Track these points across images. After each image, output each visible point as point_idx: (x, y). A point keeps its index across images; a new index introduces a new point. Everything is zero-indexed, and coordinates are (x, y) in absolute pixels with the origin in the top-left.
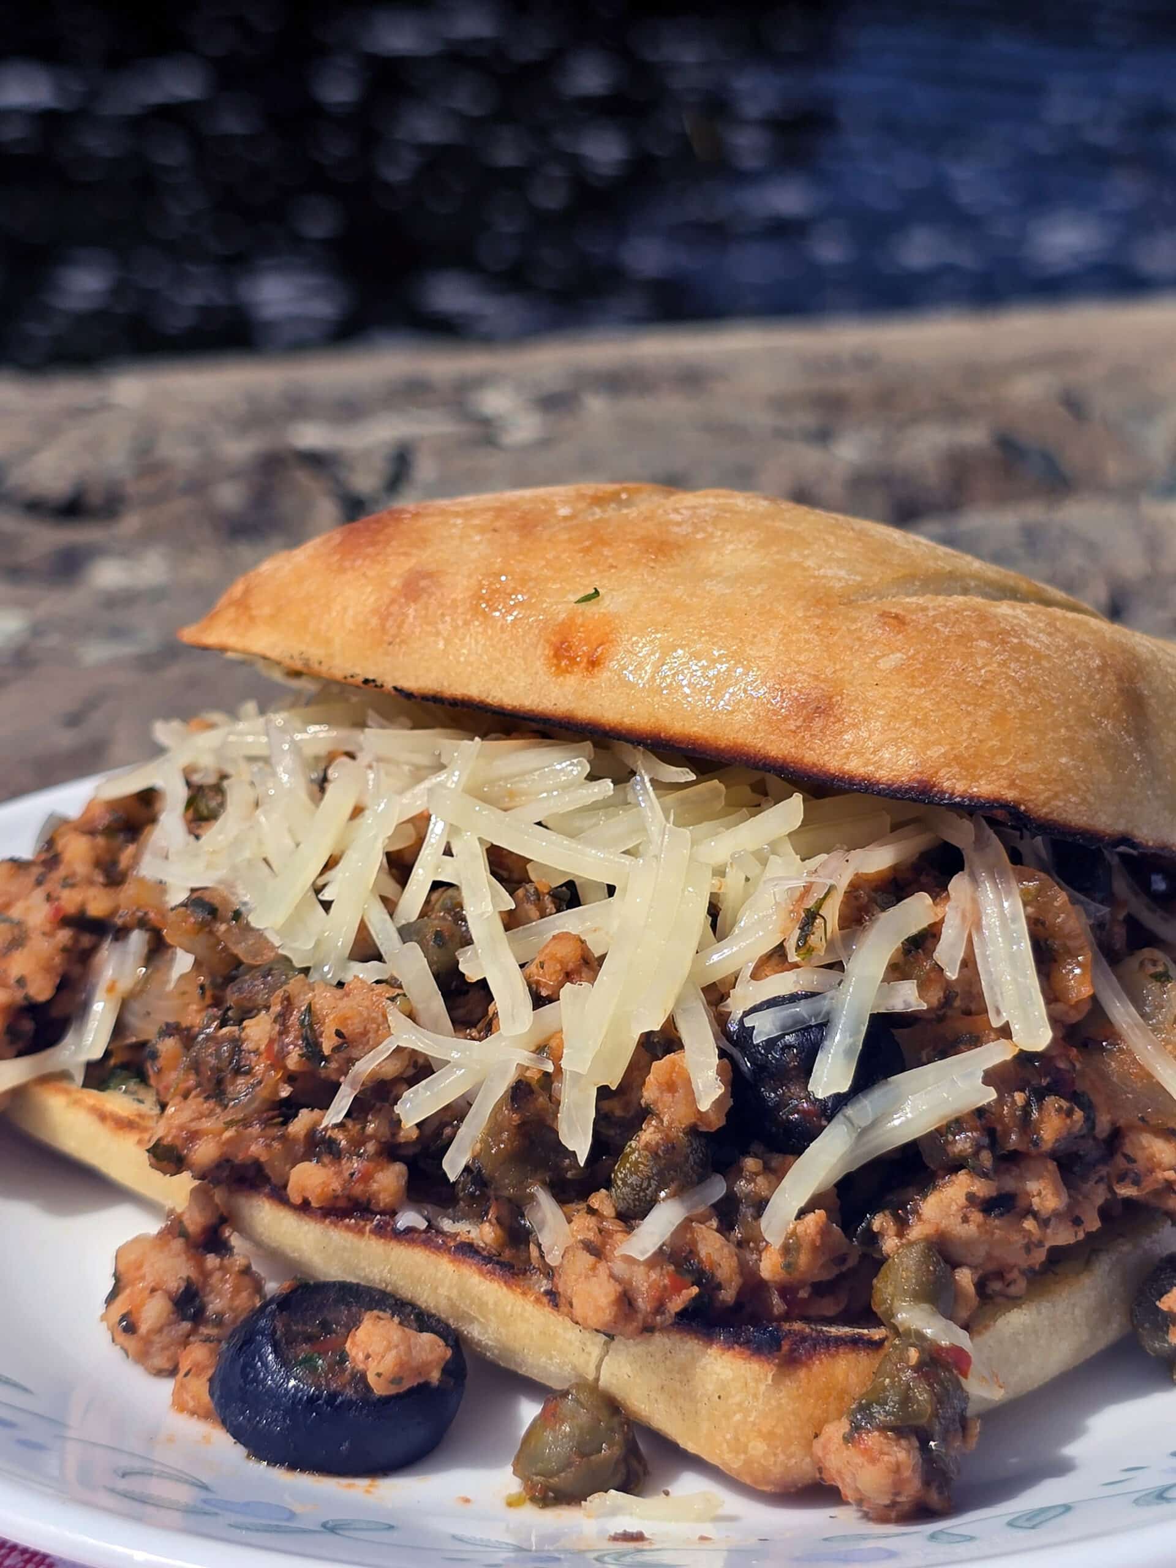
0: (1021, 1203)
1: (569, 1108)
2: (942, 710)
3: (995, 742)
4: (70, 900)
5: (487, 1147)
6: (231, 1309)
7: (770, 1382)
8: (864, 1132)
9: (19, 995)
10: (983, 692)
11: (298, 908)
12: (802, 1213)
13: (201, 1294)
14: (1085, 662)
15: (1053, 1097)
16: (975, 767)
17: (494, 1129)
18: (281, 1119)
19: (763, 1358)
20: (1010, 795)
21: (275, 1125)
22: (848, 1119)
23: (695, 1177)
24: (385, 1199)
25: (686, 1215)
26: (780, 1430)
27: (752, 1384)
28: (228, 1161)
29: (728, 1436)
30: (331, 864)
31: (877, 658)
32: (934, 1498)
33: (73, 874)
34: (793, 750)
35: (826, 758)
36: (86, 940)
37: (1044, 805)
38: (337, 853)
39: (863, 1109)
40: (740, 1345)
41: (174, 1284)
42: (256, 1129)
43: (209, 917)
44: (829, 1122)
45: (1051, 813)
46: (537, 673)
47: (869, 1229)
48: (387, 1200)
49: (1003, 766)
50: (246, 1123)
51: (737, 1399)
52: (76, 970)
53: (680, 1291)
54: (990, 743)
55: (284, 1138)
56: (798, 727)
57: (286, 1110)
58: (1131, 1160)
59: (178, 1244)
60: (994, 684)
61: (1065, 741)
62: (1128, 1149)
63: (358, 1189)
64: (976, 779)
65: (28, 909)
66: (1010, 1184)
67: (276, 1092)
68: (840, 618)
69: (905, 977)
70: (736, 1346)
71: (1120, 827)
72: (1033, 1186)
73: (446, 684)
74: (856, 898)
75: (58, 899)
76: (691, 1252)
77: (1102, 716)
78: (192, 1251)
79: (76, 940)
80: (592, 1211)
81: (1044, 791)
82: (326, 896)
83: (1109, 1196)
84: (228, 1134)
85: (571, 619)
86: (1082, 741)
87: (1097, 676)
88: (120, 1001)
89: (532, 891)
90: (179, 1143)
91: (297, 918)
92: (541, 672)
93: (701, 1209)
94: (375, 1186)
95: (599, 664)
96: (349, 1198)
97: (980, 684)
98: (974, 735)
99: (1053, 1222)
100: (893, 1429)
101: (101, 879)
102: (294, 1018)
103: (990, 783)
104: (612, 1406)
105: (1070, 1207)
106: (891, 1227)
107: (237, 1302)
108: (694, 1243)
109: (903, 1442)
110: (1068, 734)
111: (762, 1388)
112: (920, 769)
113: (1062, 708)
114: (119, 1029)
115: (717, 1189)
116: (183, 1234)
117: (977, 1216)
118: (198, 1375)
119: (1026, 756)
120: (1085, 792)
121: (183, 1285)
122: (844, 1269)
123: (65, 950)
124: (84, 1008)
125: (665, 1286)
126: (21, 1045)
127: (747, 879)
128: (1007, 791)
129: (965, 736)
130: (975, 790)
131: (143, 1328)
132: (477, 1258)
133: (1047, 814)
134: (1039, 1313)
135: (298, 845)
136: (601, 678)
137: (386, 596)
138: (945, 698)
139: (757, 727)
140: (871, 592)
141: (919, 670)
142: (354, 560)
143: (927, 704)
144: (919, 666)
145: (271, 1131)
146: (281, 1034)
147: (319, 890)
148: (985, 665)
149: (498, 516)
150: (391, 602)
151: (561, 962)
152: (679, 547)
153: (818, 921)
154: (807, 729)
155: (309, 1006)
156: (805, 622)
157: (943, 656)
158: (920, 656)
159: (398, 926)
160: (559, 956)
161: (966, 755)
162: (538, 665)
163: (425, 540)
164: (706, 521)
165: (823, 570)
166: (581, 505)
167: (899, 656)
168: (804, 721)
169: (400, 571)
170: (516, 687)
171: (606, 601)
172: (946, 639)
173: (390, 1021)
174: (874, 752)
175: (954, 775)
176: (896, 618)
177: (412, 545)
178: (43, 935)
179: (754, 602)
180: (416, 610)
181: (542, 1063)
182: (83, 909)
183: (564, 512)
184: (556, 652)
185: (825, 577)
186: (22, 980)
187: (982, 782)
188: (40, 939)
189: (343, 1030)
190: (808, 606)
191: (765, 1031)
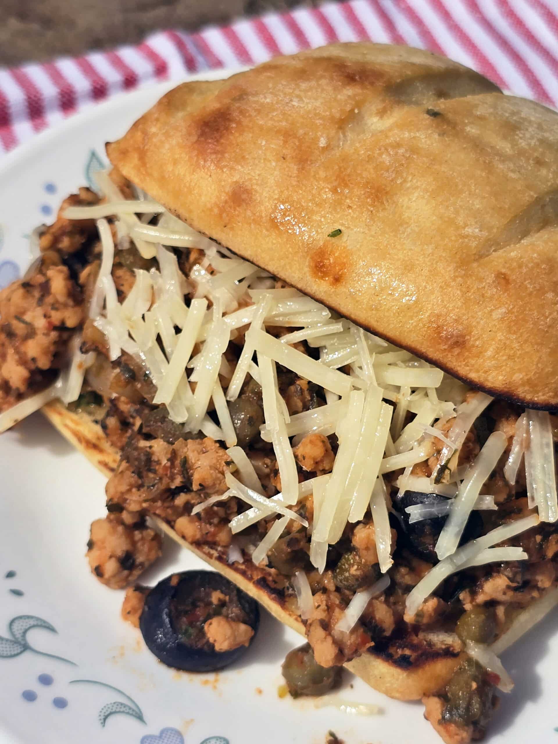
0: (533, 584)
2: (523, 349)
3: (549, 369)
4: (56, 317)
5: (273, 554)
7: (405, 675)
9: (33, 367)
10: (547, 335)
11: (178, 389)
12: (426, 601)
13: (133, 555)
16: (537, 386)
17: (277, 549)
18: (170, 498)
19: (402, 668)
21: (168, 501)
25: (371, 597)
27: (396, 676)
29: (383, 689)
30: (195, 352)
31: (492, 311)
32: (477, 734)
33: (57, 302)
34: (441, 359)
35: (459, 368)
36: (66, 336)
40: (392, 662)
41: (119, 553)
42: (159, 504)
46: (305, 274)
47: (458, 598)
48: (223, 544)
49: (552, 384)
50: (154, 500)
51: (389, 679)
53: (365, 644)
54: (547, 370)
55: (173, 507)
56: (445, 349)
57: (173, 495)
59: (120, 528)
63: (210, 539)
64: (537, 392)
65: (34, 317)
66: (528, 577)
68: (474, 278)
69: (490, 493)
72: (539, 578)
74: (468, 447)
75: (50, 317)
76: (372, 618)
78: (128, 532)
79: (60, 336)
85: (326, 246)
88: (84, 371)
89: (298, 387)
90: (120, 502)
91: (178, 396)
92: (307, 274)
93: (378, 593)
94: (217, 539)
95: (339, 281)
96: (204, 539)
97: (546, 329)
98: (540, 365)
100: (461, 723)
101: (71, 303)
102: (178, 462)
103: (543, 395)
106: (468, 599)
108: (373, 612)
109: (466, 728)
111: (401, 677)
112: (508, 387)
115: (385, 583)
117: (510, 593)
118: (134, 614)
121: (124, 553)
123: (55, 343)
125: (359, 642)
128: (552, 399)
129: (534, 367)
131: (105, 574)
136: (341, 289)
137: (223, 197)
138: (526, 341)
139: (423, 342)
140: (492, 243)
141: (514, 321)
142: (205, 161)
143: (516, 345)
144: (514, 318)
145: (166, 504)
146: (173, 466)
147: (189, 371)
148: (550, 314)
149: (285, 142)
150: (226, 202)
151: (314, 459)
152: (387, 193)
153: (447, 472)
154: (450, 351)
155: (185, 457)
156: (454, 280)
157: (527, 309)
158: (515, 310)
159: (228, 402)
160: (313, 456)
161: (533, 378)
162: (306, 269)
163: (243, 157)
164: (403, 165)
165: (466, 229)
166: (333, 132)
167: (504, 310)
168: (449, 347)
169: (230, 180)
170: (294, 277)
171: (345, 238)
172: (530, 294)
173: (226, 480)
174: (486, 372)
175: (526, 391)
176: (504, 278)
177: (237, 162)
178: (44, 334)
179: (427, 260)
180: (239, 212)
181: (302, 522)
182: (63, 323)
183: (323, 142)
184: (316, 266)
185: (467, 236)
186: (34, 360)
187: (540, 394)
188: (41, 336)
189: (203, 484)
190: (457, 267)
191: (415, 518)
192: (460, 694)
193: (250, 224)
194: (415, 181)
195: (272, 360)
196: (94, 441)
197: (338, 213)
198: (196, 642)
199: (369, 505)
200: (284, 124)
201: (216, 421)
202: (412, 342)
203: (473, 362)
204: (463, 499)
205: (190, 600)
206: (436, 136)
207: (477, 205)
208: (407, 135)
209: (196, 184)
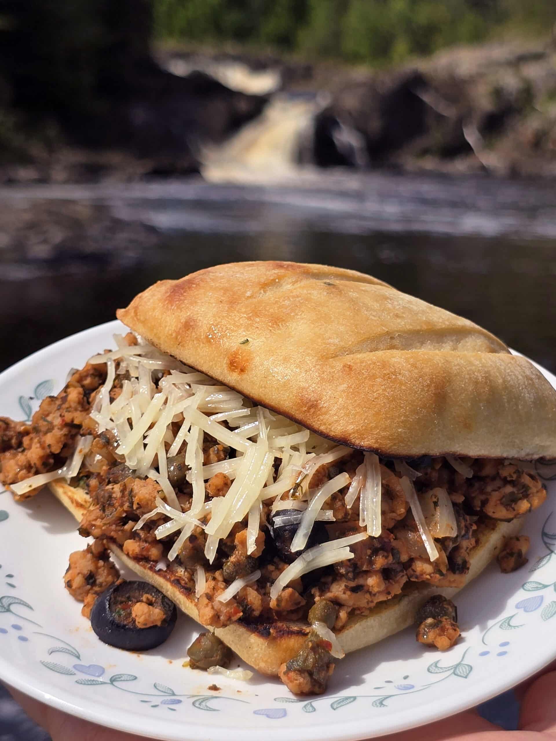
0: (366, 588)
1: (209, 544)
2: (356, 410)
3: (373, 425)
4: (68, 417)
5: (182, 552)
6: (105, 581)
7: (266, 645)
8: (309, 563)
9: (48, 451)
10: (373, 403)
11: (136, 445)
12: (284, 588)
13: (95, 576)
14: (422, 383)
15: (382, 551)
16: (363, 435)
17: (184, 547)
18: (122, 523)
19: (264, 638)
20: (376, 446)
21: (119, 526)
22: (304, 558)
23: (250, 572)
24: (153, 557)
25: (246, 584)
26: (269, 660)
27: (260, 645)
28: (105, 534)
29: (253, 660)
30: (151, 427)
31: (337, 386)
32: (317, 689)
33: (70, 407)
34: (304, 418)
35: (314, 423)
36: (74, 431)
37: (389, 449)
38: (154, 422)
39: (309, 555)
40: (257, 632)
41: (86, 572)
42: (114, 527)
43: (107, 444)
44: (298, 557)
45: (392, 451)
47: (311, 592)
48: (154, 558)
49: (375, 434)
50: (110, 525)
51: (256, 649)
52: (70, 442)
53: (237, 614)
54: (371, 425)
55: (123, 531)
57: (124, 521)
58: (414, 571)
59: (89, 556)
60: (378, 399)
61: (402, 422)
62: (413, 567)
63: (144, 553)
64: (364, 439)
65: (54, 418)
66: (360, 582)
67: (121, 515)
68: (328, 366)
69: (330, 508)
70: (256, 632)
71: (423, 451)
73: (195, 364)
74: (318, 476)
75: (64, 416)
76: (244, 598)
77: (422, 408)
78: (95, 559)
79: (70, 432)
80: (214, 579)
81: (389, 443)
82: (146, 441)
83: (408, 580)
84: (103, 528)
85: (238, 350)
86: (410, 421)
87: (426, 389)
88: (83, 456)
89: (216, 449)
90: (88, 528)
91: (134, 451)
92: (225, 369)
93: (251, 582)
94: (150, 553)
95: (244, 371)
96: (142, 555)
97: (373, 399)
98: (366, 421)
99: (377, 594)
100: (299, 671)
101: (80, 409)
102: (127, 493)
103: (369, 441)
104: (220, 642)
105: (387, 588)
106: (318, 593)
107: (108, 579)
108: (247, 595)
109: (303, 675)
110: (404, 419)
111: (264, 647)
113: (404, 408)
114: (83, 465)
115: (257, 575)
116: (92, 552)
117: (349, 593)
118: (88, 607)
119: (385, 430)
120: (408, 442)
121: (89, 572)
122: (299, 606)
123: (66, 435)
124: (72, 455)
125: (231, 612)
126: (48, 468)
127: (290, 455)
129: (362, 422)
130: (362, 443)
131: (74, 587)
132: (180, 585)
133: (390, 452)
134: (374, 621)
135: (142, 414)
136: (245, 376)
137: (179, 326)
138: (359, 405)
139: (292, 407)
140: (347, 350)
141: (351, 392)
142: (172, 306)
143: (350, 408)
144: (351, 391)
145: (118, 528)
146: (123, 496)
147: (145, 437)
148: (377, 391)
149: (224, 294)
150: (180, 329)
151: (216, 486)
152: (284, 320)
153: (300, 488)
154: (309, 412)
155: (132, 489)
156: (315, 367)
157: (362, 386)
158: (353, 386)
159: (167, 458)
160: (215, 484)
161: (361, 429)
162: (225, 366)
163: (196, 302)
164: (297, 306)
165: (330, 340)
166: (257, 289)
167: (345, 385)
168: (307, 409)
169: (185, 316)
170: (217, 372)
171: (251, 344)
172: (366, 378)
173: (156, 501)
174: (330, 425)
175: (356, 437)
176: (349, 367)
177: (191, 304)
178: (58, 429)
179: (299, 355)
180: (188, 334)
181: (202, 526)
182: (72, 421)
183: (248, 294)
184: (231, 363)
185: (329, 344)
186: (49, 446)
187: (366, 440)
188: (57, 430)
189: (140, 503)
190: (318, 359)
191: (279, 523)
192: (301, 653)
193: (194, 341)
194: (303, 315)
195: (200, 429)
196: (83, 503)
197: (249, 331)
198: (124, 620)
199: (248, 514)
200: (226, 285)
201: (157, 469)
202: (286, 407)
203: (321, 418)
204: (310, 509)
205: (127, 596)
206: (325, 293)
207: (342, 329)
208: (305, 291)
209: (164, 320)
